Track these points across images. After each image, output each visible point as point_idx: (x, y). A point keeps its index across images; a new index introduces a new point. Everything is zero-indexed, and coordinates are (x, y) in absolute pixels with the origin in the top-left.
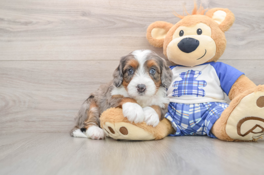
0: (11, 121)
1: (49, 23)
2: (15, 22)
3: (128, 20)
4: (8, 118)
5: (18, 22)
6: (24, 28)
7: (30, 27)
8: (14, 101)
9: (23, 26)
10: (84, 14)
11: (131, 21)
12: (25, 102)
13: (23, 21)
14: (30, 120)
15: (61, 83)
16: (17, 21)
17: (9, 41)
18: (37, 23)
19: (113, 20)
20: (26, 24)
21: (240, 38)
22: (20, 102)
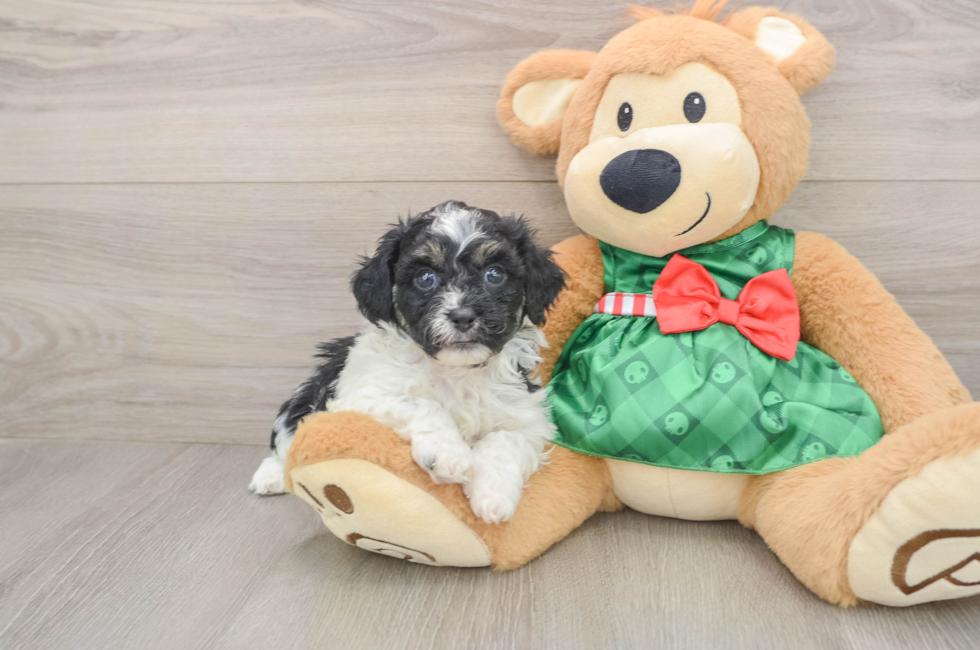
0: (69, 402)
1: (180, 33)
2: (53, 33)
3: (483, 16)
4: (61, 390)
5: (67, 34)
6: (88, 55)
7: (109, 53)
8: (75, 332)
9: (86, 51)
11: (496, 19)
12: (112, 337)
13: (81, 27)
14: (136, 399)
15: (235, 269)
16: (62, 27)
17: (39, 109)
18: (134, 36)
19: (425, 19)
20: (96, 39)
21: (959, 86)
22: (96, 335)
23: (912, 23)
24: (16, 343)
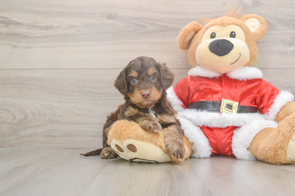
0: (30, 136)
1: (72, 27)
2: (34, 27)
3: (159, 23)
4: (27, 132)
5: (38, 27)
6: (45, 33)
7: (50, 32)
8: (34, 114)
9: (44, 31)
10: (110, 17)
11: (162, 24)
12: (45, 115)
13: (43, 25)
14: (51, 135)
15: (84, 94)
16: (37, 25)
17: (28, 48)
18: (58, 27)
19: (143, 24)
20: (47, 28)
21: (288, 43)
22: (40, 115)
23: (275, 26)
24: (14, 117)
